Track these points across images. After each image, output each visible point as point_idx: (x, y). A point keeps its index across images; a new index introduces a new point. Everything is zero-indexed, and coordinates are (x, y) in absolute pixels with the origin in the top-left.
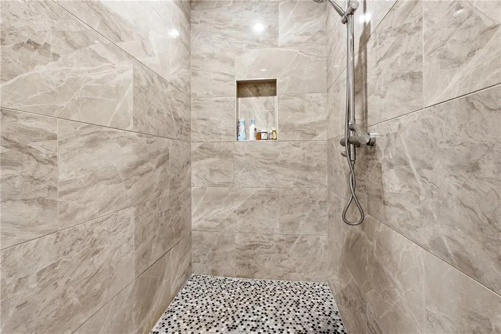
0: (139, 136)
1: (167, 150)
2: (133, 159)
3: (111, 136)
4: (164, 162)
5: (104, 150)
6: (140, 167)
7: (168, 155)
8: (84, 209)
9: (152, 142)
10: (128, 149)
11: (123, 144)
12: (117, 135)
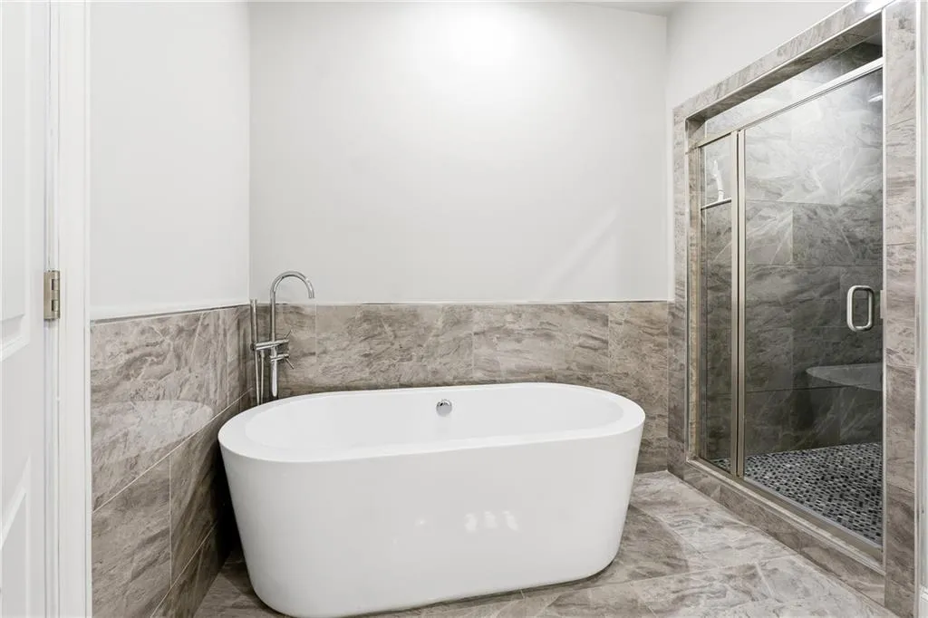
0: (799, 268)
1: (837, 278)
2: (792, 288)
3: (773, 272)
4: (831, 292)
5: (767, 282)
6: (800, 295)
7: (839, 283)
8: (754, 319)
9: (814, 273)
10: (787, 280)
11: (783, 276)
12: (779, 270)
